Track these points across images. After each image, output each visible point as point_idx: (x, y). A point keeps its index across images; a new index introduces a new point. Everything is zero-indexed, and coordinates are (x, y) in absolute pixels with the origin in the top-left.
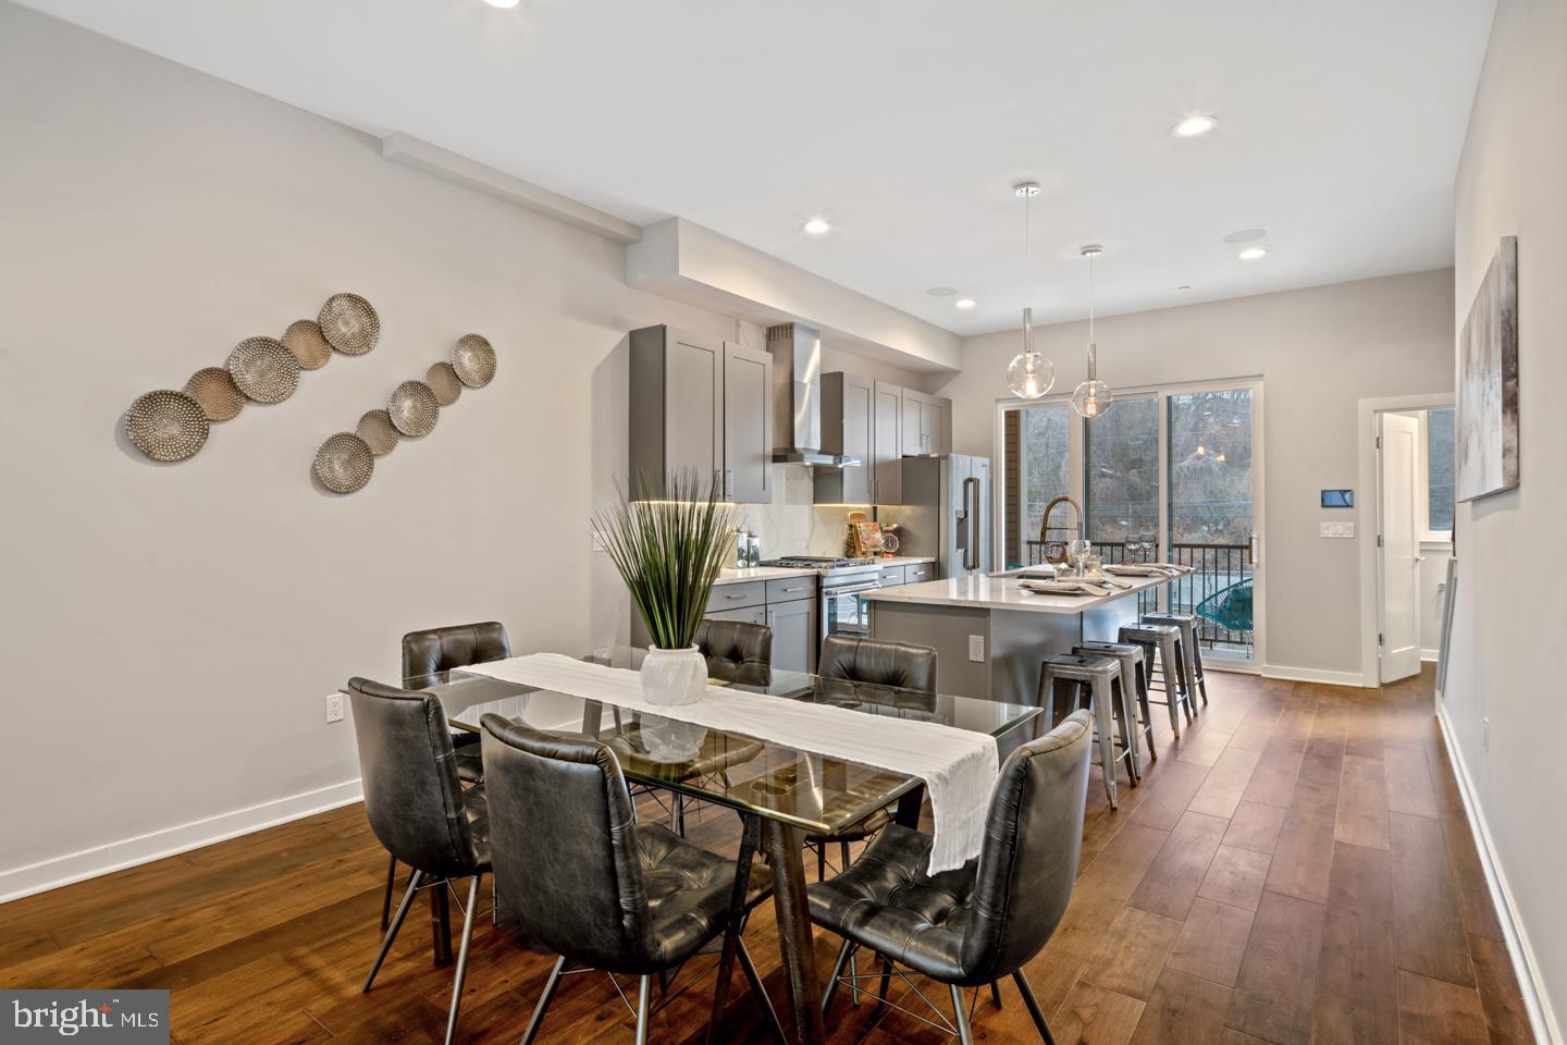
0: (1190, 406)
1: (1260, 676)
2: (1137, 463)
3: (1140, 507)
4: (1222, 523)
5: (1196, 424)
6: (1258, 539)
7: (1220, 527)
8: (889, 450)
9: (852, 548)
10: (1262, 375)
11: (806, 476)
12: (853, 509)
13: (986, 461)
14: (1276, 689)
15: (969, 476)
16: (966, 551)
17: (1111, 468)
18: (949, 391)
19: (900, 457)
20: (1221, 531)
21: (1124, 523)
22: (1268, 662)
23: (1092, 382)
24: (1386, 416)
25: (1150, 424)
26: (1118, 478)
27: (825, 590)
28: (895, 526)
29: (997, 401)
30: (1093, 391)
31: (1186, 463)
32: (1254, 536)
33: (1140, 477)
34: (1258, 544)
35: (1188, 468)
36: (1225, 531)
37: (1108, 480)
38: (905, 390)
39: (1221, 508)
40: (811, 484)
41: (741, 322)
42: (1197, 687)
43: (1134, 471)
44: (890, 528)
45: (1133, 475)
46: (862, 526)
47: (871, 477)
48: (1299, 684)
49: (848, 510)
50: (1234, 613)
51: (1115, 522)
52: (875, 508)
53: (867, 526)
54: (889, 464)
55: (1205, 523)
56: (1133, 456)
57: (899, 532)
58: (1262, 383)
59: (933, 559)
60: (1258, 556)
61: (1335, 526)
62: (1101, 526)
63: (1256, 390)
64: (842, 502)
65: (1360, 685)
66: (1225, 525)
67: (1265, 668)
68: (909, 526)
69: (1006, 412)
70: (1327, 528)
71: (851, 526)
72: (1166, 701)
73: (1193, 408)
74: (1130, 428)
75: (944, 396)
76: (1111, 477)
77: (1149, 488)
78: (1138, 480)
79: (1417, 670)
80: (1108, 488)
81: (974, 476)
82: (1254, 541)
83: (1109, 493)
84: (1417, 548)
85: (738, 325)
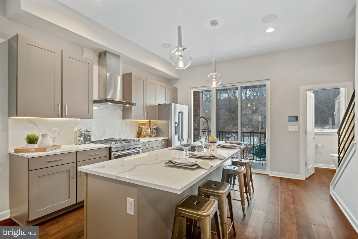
0: (244, 100)
1: (268, 175)
2: (234, 112)
3: (234, 122)
4: (251, 125)
5: (246, 104)
6: (268, 131)
7: (251, 126)
8: (152, 101)
9: (139, 134)
10: (270, 79)
11: (119, 110)
12: (141, 121)
13: (187, 107)
14: (275, 182)
15: (180, 111)
16: (179, 135)
17: (228, 113)
18: (177, 85)
19: (157, 104)
20: (251, 127)
21: (231, 125)
22: (271, 170)
23: (215, 74)
24: (308, 92)
25: (236, 104)
26: (230, 115)
27: (113, 153)
28: (155, 127)
29: (191, 88)
30: (214, 77)
31: (244, 112)
32: (267, 130)
33: (234, 115)
34: (268, 133)
35: (244, 113)
36: (252, 127)
37: (227, 116)
38: (159, 83)
39: (251, 122)
40: (121, 113)
41: (84, 48)
42: (251, 187)
43: (233, 114)
44: (154, 128)
45: (233, 115)
46: (143, 127)
47: (145, 110)
48: (281, 179)
49: (139, 122)
50: (259, 153)
51: (229, 125)
52: (150, 121)
53: (145, 127)
54: (152, 107)
55: (248, 125)
56: (233, 110)
57: (157, 129)
58: (269, 82)
59: (167, 138)
60: (268, 137)
61: (292, 127)
62: (226, 126)
63: (268, 84)
64: (131, 119)
65: (300, 179)
66: (252, 126)
67: (270, 173)
68: (161, 127)
69: (194, 92)
70: (290, 128)
71: (139, 127)
72: (240, 200)
73: (245, 100)
74: (232, 105)
75: (174, 87)
76: (228, 115)
77: (236, 118)
78: (234, 116)
79: (313, 172)
80: (227, 118)
81: (182, 111)
82: (267, 132)
83: (228, 119)
84: (314, 133)
85: (83, 50)
